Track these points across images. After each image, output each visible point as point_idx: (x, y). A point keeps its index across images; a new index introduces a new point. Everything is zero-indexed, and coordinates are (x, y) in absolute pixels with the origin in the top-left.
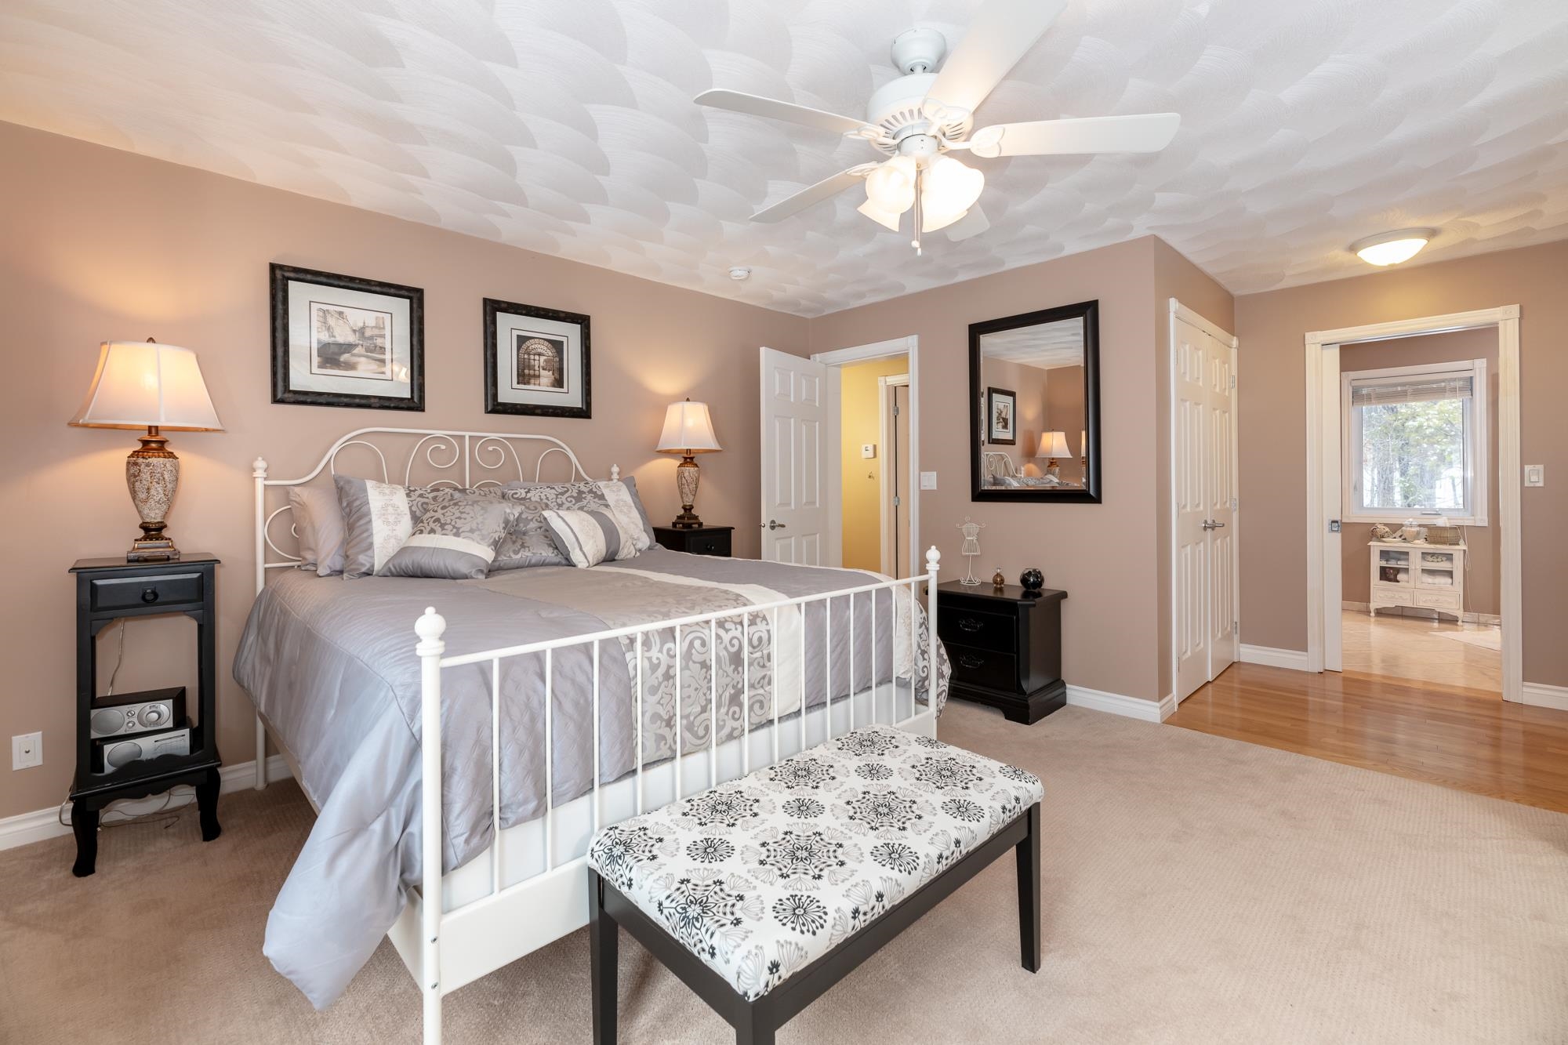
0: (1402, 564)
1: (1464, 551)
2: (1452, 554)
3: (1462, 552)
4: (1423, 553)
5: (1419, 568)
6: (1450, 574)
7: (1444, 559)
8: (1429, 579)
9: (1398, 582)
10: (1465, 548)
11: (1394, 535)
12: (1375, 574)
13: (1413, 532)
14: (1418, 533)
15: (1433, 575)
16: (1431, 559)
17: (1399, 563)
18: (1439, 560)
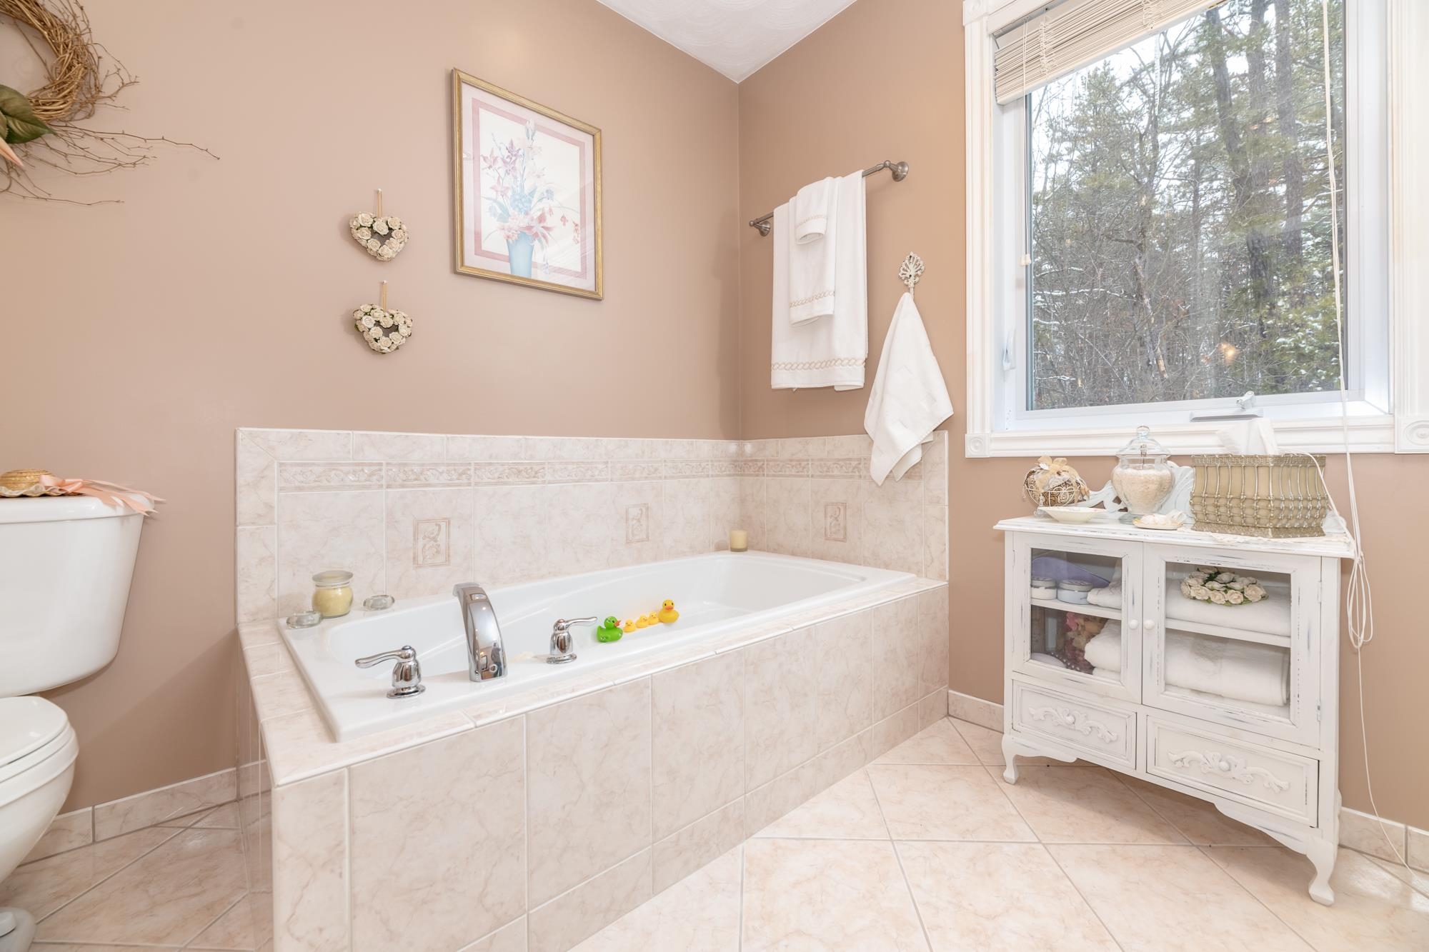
0: (1097, 603)
1: (1346, 565)
2: (1286, 578)
3: (1333, 573)
4: (1171, 567)
5: (1154, 621)
6: (1279, 659)
7: (1255, 592)
8: (1188, 669)
9: (1089, 668)
10: (1350, 554)
11: (1095, 497)
12: (1017, 631)
13: (1147, 481)
14: (1166, 488)
15: (1213, 658)
16: (1203, 592)
17: (1093, 596)
18: (1234, 597)
